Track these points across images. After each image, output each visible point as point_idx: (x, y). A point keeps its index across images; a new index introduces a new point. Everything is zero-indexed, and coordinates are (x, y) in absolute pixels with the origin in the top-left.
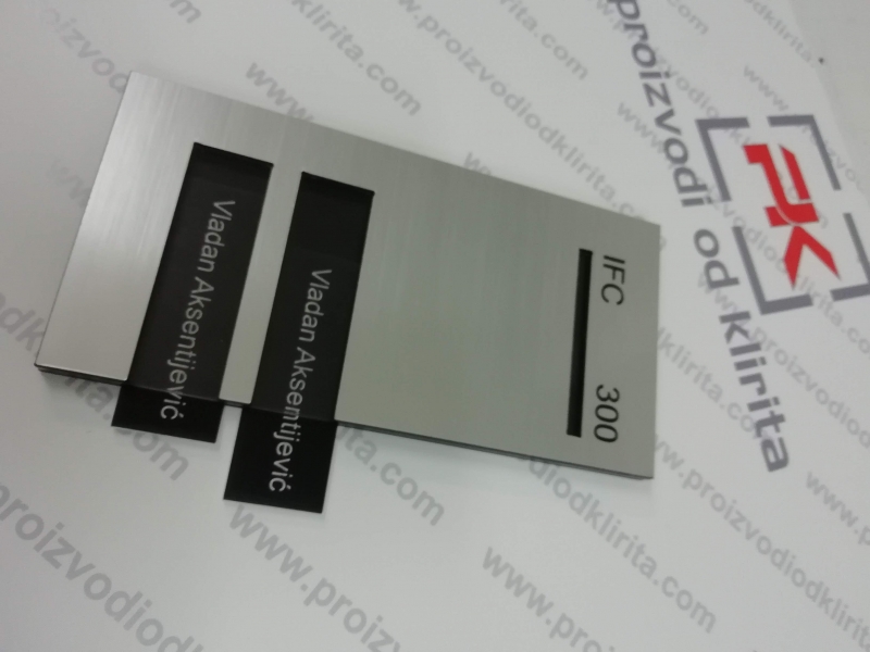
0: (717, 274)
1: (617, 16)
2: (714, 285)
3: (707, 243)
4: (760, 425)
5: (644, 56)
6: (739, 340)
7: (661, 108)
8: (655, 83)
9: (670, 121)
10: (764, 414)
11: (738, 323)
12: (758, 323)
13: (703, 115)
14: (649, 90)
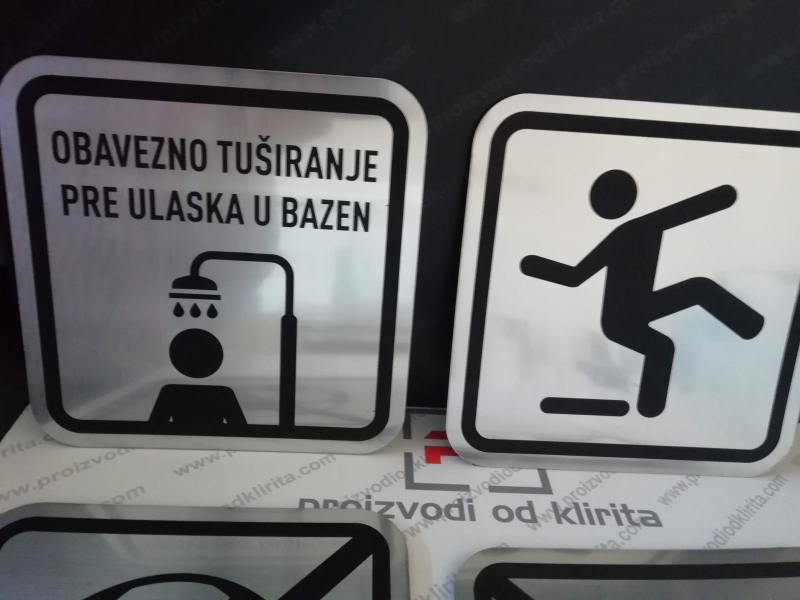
11: (561, 513)
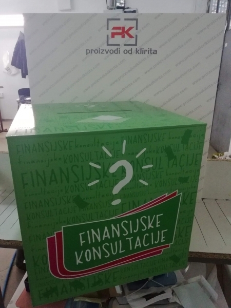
0: (130, 52)
1: (90, 54)
2: (131, 53)
3: (126, 52)
4: (151, 53)
5: (96, 52)
6: (139, 52)
7: (104, 52)
8: (101, 51)
9: (107, 51)
10: (150, 51)
12: (138, 47)
13: (106, 44)
14: (102, 53)
